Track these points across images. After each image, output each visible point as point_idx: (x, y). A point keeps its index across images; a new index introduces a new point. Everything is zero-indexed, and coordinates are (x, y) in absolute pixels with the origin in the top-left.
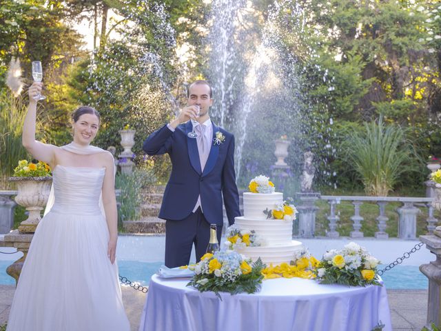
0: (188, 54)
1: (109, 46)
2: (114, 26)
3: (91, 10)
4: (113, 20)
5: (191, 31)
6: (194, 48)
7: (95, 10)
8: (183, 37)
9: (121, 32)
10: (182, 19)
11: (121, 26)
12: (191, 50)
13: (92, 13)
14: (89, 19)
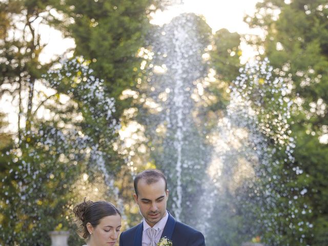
0: (135, 137)
1: (36, 126)
2: (43, 103)
3: (15, 81)
4: (41, 95)
5: (139, 106)
6: (142, 128)
7: (19, 82)
8: (129, 114)
9: (52, 109)
10: (127, 93)
11: (51, 102)
12: (138, 130)
13: (16, 86)
14: (11, 93)
